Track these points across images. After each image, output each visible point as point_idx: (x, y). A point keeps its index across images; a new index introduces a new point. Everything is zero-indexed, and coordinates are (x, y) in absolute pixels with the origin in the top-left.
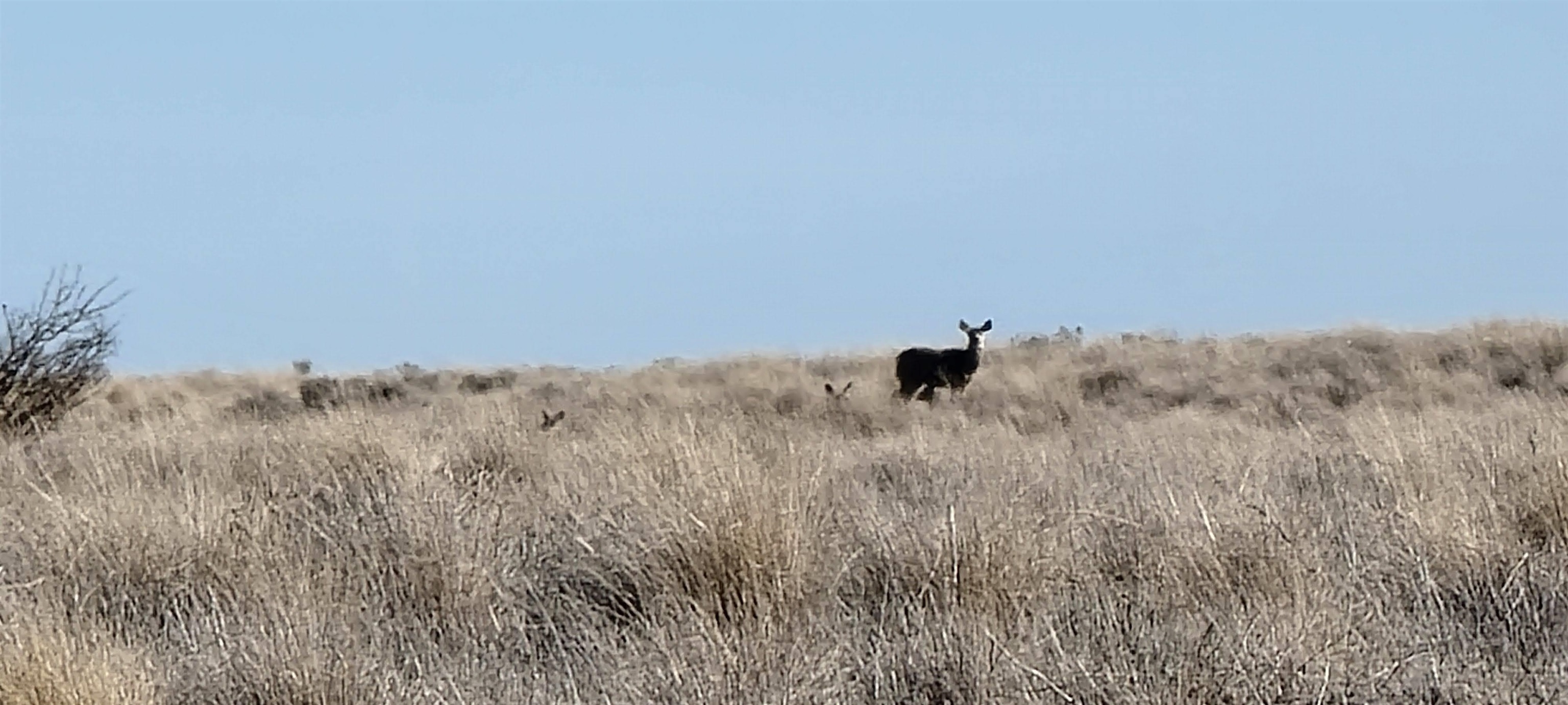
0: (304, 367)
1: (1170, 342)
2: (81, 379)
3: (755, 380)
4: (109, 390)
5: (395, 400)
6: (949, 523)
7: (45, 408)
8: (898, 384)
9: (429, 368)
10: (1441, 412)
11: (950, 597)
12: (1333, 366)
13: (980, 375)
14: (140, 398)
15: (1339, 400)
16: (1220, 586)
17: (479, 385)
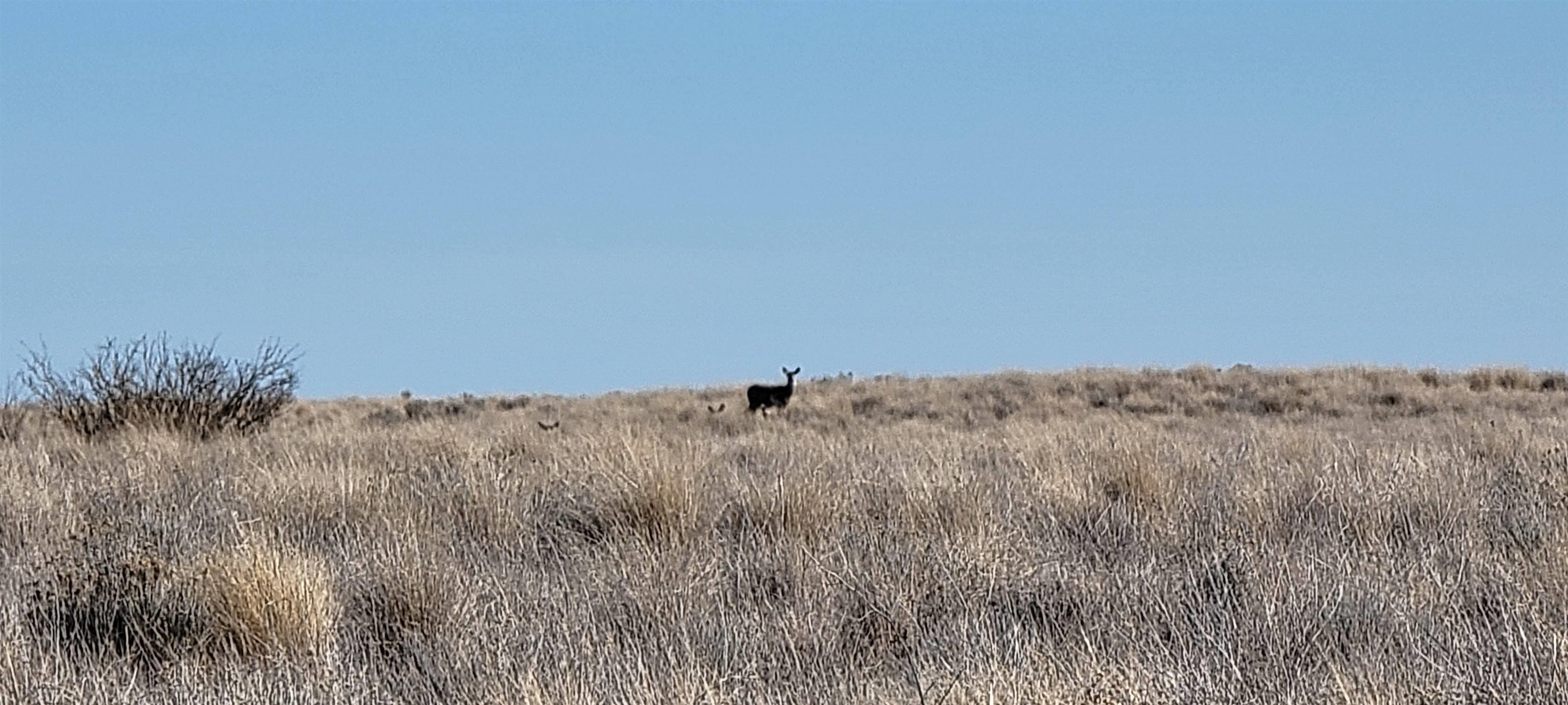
0: (407, 395)
1: (903, 381)
2: (279, 401)
3: (666, 403)
4: (296, 408)
5: (460, 414)
6: (780, 486)
7: (260, 419)
8: (748, 404)
9: (479, 396)
10: (1059, 421)
11: (780, 529)
12: (996, 394)
13: (793, 400)
14: (314, 412)
15: (1000, 414)
16: (934, 522)
17: (509, 406)
